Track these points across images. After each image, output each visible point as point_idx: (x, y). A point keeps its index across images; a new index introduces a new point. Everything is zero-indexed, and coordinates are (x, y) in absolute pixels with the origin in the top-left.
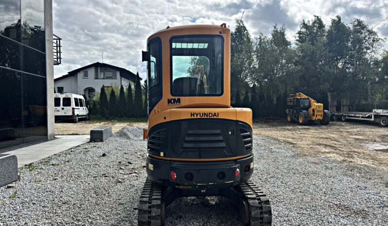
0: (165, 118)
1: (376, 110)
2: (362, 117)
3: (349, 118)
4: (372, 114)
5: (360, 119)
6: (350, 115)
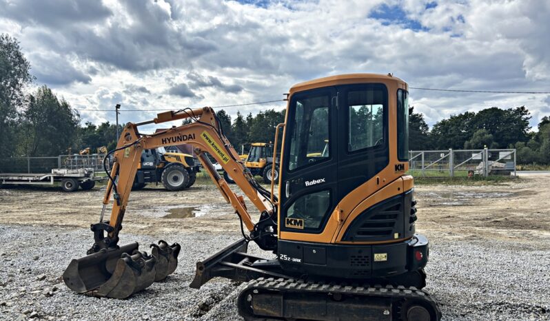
0: (399, 189)
1: (56, 170)
2: (32, 181)
3: (8, 183)
4: (51, 175)
5: (30, 183)
6: (11, 178)
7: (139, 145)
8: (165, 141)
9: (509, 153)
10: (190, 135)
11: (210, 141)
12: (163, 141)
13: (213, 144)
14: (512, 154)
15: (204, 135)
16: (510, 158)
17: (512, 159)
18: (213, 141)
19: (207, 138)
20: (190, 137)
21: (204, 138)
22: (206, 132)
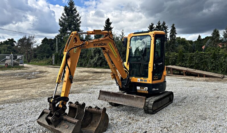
7: (85, 46)
8: (95, 45)
9: (21, 56)
10: (105, 43)
11: (111, 47)
12: (94, 45)
13: (112, 49)
14: (22, 57)
15: (110, 44)
16: (21, 58)
17: (22, 59)
18: (113, 47)
19: (111, 46)
20: (105, 44)
21: (110, 45)
22: (110, 43)
